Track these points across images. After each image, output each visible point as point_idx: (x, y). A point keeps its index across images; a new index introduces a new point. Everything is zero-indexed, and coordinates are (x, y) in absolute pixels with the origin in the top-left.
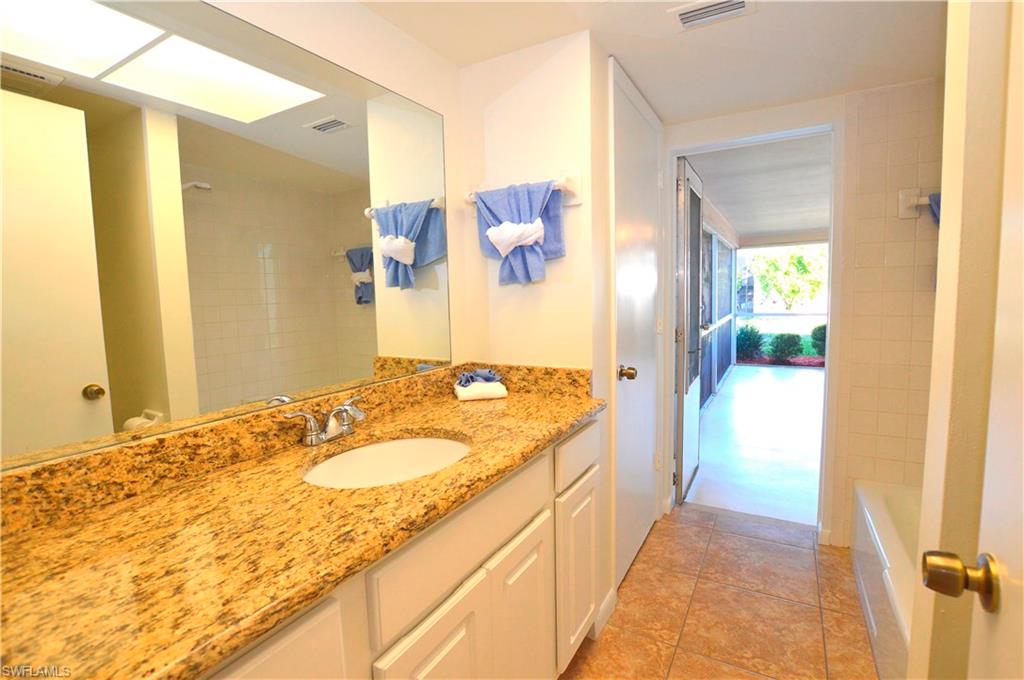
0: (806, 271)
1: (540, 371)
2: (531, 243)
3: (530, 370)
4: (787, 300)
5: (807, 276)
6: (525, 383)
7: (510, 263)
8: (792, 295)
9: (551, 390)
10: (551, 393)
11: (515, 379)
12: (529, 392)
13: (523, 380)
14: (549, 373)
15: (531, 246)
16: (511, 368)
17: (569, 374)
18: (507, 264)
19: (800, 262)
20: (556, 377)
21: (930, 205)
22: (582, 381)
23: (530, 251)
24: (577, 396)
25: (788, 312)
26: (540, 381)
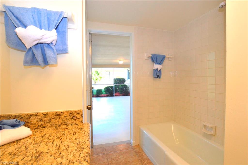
0: (99, 75)
1: (53, 114)
2: (49, 42)
3: (45, 115)
4: (95, 81)
5: (99, 76)
6: (42, 123)
7: (33, 53)
8: (96, 80)
9: (60, 124)
10: (60, 125)
11: (34, 122)
12: (45, 127)
13: (41, 121)
14: (58, 115)
15: (48, 44)
16: (31, 115)
17: (71, 113)
18: (30, 53)
19: (97, 72)
20: (63, 116)
21: (152, 57)
22: (78, 116)
23: (47, 47)
24: (76, 124)
25: (95, 84)
26: (53, 120)
